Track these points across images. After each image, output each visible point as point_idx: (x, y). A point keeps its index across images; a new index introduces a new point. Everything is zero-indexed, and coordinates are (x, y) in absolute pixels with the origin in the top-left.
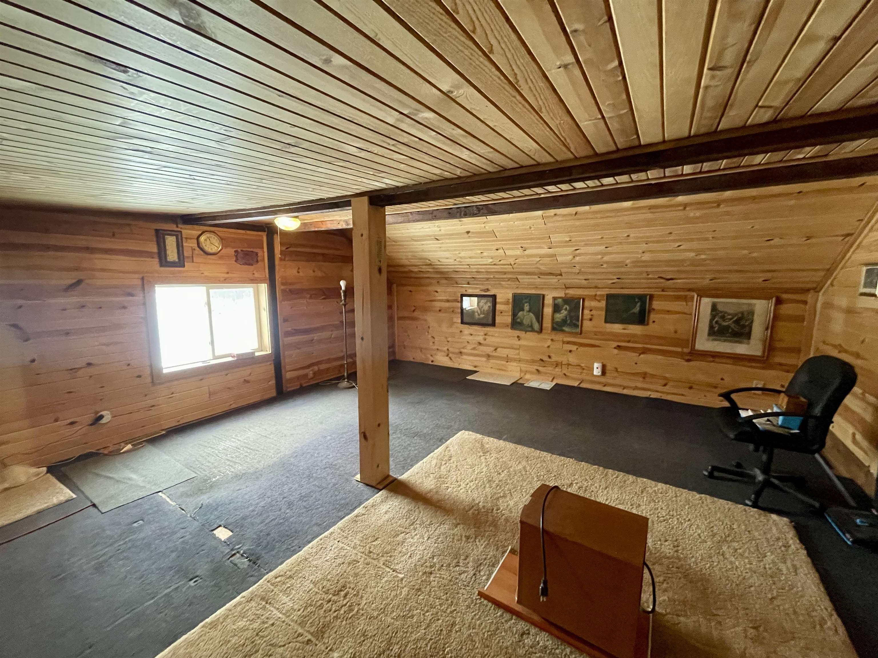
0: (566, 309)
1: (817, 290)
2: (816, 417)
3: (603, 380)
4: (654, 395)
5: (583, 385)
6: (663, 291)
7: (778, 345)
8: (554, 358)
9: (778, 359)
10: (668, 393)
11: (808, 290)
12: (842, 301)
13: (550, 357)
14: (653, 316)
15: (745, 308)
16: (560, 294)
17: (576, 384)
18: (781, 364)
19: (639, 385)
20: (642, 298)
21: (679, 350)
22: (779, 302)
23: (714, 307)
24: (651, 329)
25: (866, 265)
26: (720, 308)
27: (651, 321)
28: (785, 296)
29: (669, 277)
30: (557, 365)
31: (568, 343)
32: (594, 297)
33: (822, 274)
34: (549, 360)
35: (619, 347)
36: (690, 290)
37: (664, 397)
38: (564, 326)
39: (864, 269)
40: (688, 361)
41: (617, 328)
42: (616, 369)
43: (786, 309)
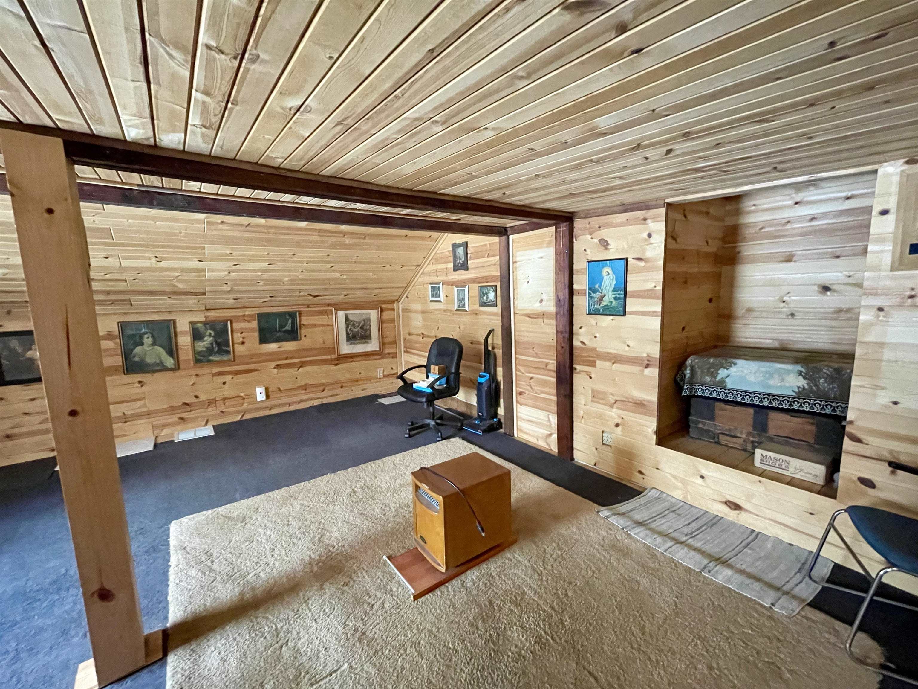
0: (210, 335)
1: (398, 301)
3: (269, 403)
4: (316, 403)
5: (247, 417)
6: (309, 307)
7: (386, 340)
8: (203, 397)
9: (387, 351)
10: (327, 397)
11: (393, 302)
12: (418, 307)
13: (197, 397)
14: (304, 331)
15: (364, 317)
16: (200, 317)
17: (238, 418)
18: (389, 354)
19: (305, 397)
20: (292, 315)
21: (329, 357)
22: (382, 310)
23: (347, 319)
24: (305, 342)
25: (431, 284)
26: (351, 318)
27: (303, 336)
28: (384, 306)
29: (316, 294)
30: (211, 402)
31: (219, 374)
32: (244, 318)
33: (402, 290)
34: (196, 400)
35: (278, 366)
36: (328, 305)
37: (325, 401)
38: (211, 356)
39: (430, 286)
40: (336, 365)
41: (273, 347)
42: (280, 390)
43: (387, 315)
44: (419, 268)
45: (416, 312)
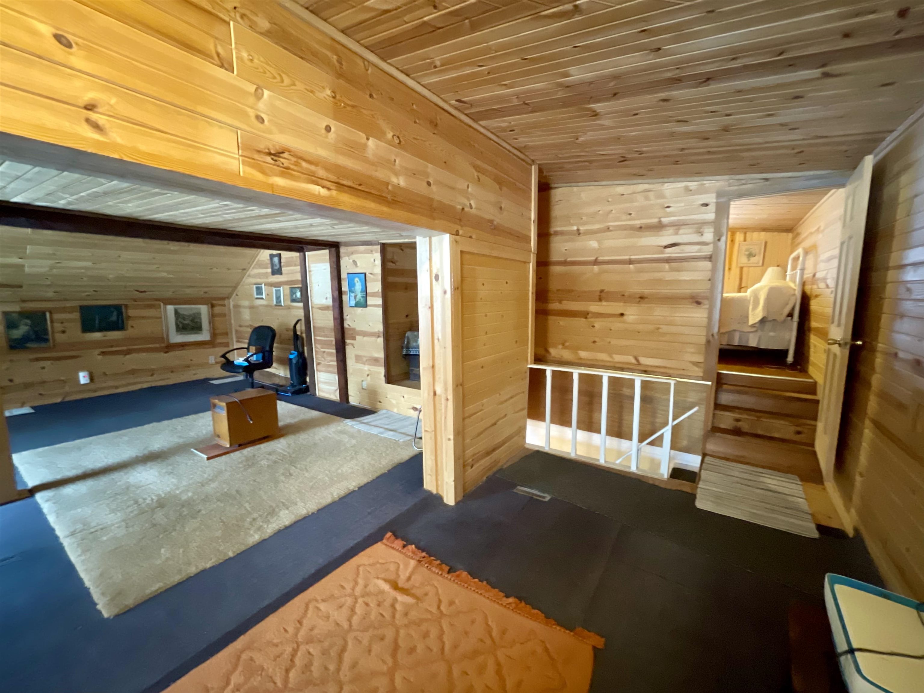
0: (26, 325)
1: (228, 298)
2: (267, 351)
3: (93, 386)
4: (145, 386)
5: (68, 399)
6: (136, 301)
7: (217, 332)
8: (18, 380)
9: (219, 341)
10: (157, 381)
11: (224, 299)
12: (246, 303)
13: (11, 381)
14: (130, 323)
15: (194, 311)
16: (17, 308)
17: (59, 400)
18: (221, 343)
19: (132, 381)
20: (118, 308)
21: (158, 345)
22: (213, 306)
23: (176, 312)
24: (131, 332)
25: (255, 284)
26: (179, 311)
27: (129, 327)
28: (214, 302)
29: (143, 290)
30: (27, 386)
31: (37, 359)
32: (64, 310)
33: (231, 289)
34: (9, 384)
35: (103, 353)
36: (157, 300)
37: (154, 384)
38: (27, 343)
39: (255, 286)
40: (166, 352)
41: (97, 336)
42: (105, 374)
43: (217, 310)
44: (245, 271)
45: (245, 307)
